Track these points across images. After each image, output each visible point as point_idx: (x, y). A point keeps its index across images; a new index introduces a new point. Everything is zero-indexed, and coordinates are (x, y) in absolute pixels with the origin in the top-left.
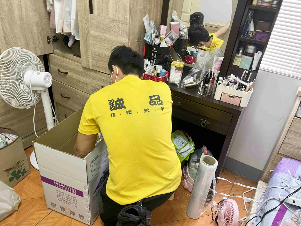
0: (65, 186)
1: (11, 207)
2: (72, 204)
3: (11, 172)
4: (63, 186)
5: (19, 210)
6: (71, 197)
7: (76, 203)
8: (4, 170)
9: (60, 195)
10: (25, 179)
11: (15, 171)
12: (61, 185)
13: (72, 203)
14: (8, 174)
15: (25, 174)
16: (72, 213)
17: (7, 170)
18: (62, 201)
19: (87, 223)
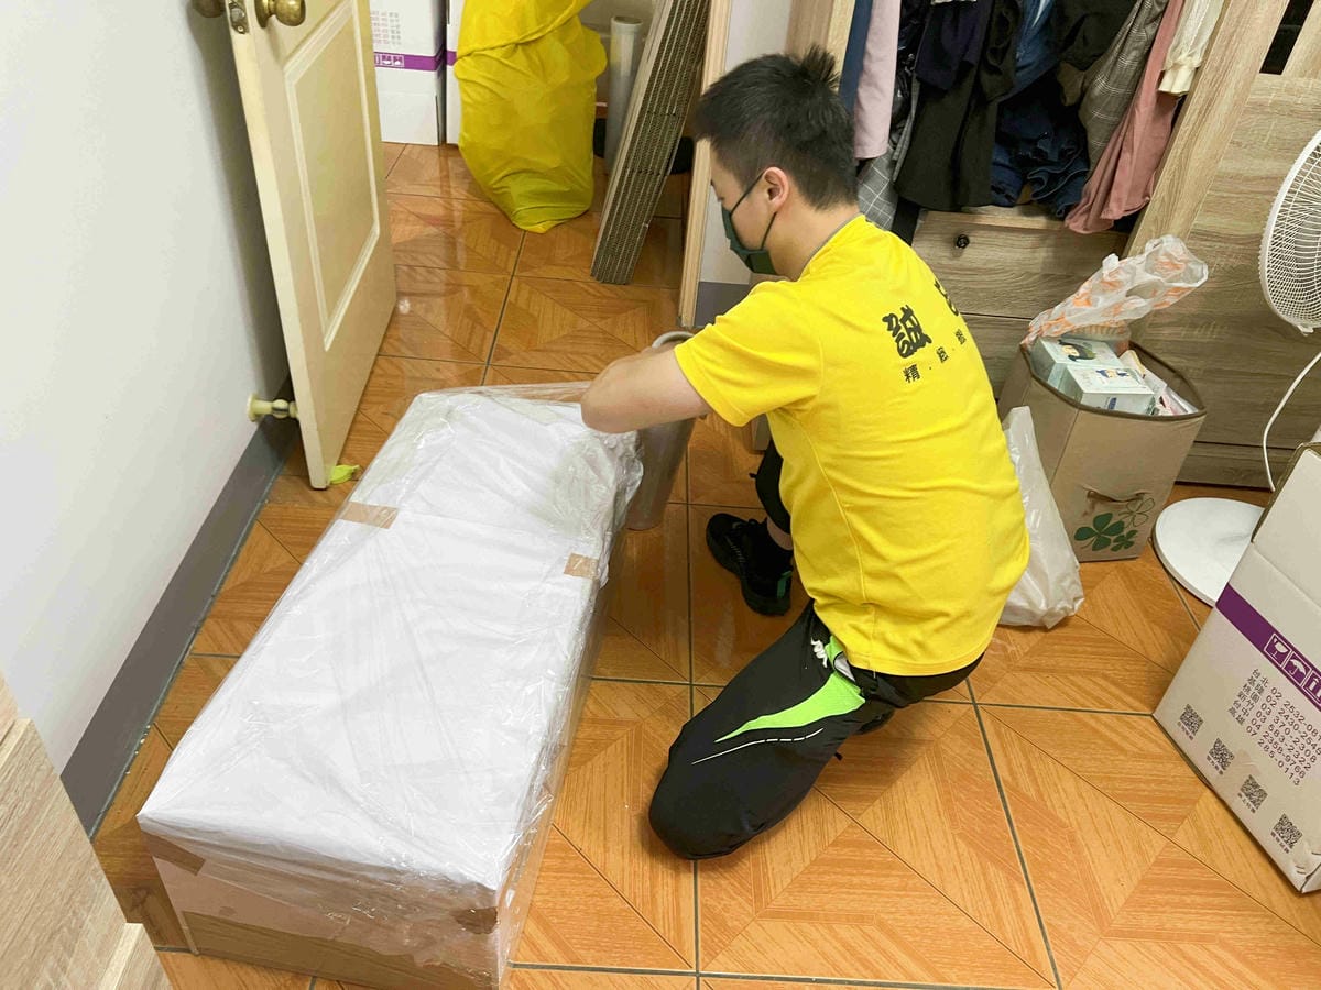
0: (1311, 672)
1: (1047, 605)
2: (1282, 758)
3: (1101, 509)
4: (1303, 670)
5: (1053, 633)
6: (1303, 728)
7: (1305, 764)
8: (1090, 488)
9: (1255, 698)
10: (1113, 565)
11: (1109, 516)
12: (1295, 662)
13: (1286, 752)
14: (1088, 511)
15: (1123, 548)
16: (1254, 792)
17: (1096, 498)
18: (1247, 722)
19: (1295, 869)
